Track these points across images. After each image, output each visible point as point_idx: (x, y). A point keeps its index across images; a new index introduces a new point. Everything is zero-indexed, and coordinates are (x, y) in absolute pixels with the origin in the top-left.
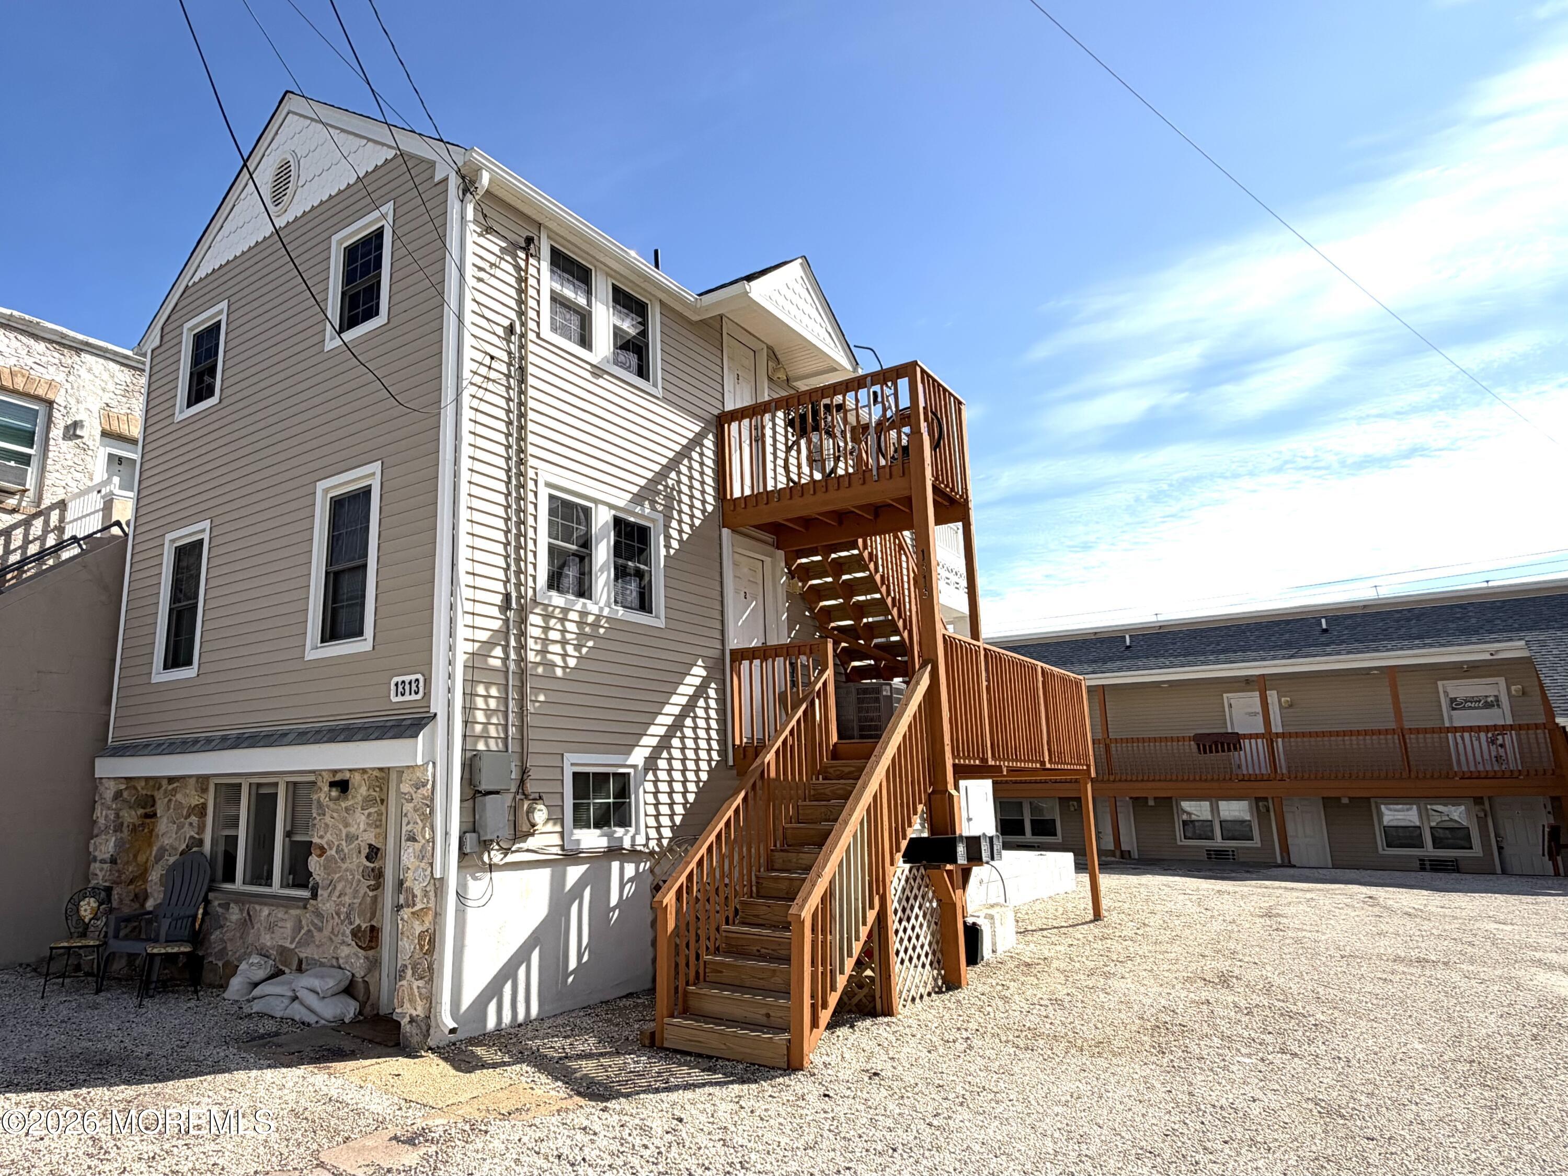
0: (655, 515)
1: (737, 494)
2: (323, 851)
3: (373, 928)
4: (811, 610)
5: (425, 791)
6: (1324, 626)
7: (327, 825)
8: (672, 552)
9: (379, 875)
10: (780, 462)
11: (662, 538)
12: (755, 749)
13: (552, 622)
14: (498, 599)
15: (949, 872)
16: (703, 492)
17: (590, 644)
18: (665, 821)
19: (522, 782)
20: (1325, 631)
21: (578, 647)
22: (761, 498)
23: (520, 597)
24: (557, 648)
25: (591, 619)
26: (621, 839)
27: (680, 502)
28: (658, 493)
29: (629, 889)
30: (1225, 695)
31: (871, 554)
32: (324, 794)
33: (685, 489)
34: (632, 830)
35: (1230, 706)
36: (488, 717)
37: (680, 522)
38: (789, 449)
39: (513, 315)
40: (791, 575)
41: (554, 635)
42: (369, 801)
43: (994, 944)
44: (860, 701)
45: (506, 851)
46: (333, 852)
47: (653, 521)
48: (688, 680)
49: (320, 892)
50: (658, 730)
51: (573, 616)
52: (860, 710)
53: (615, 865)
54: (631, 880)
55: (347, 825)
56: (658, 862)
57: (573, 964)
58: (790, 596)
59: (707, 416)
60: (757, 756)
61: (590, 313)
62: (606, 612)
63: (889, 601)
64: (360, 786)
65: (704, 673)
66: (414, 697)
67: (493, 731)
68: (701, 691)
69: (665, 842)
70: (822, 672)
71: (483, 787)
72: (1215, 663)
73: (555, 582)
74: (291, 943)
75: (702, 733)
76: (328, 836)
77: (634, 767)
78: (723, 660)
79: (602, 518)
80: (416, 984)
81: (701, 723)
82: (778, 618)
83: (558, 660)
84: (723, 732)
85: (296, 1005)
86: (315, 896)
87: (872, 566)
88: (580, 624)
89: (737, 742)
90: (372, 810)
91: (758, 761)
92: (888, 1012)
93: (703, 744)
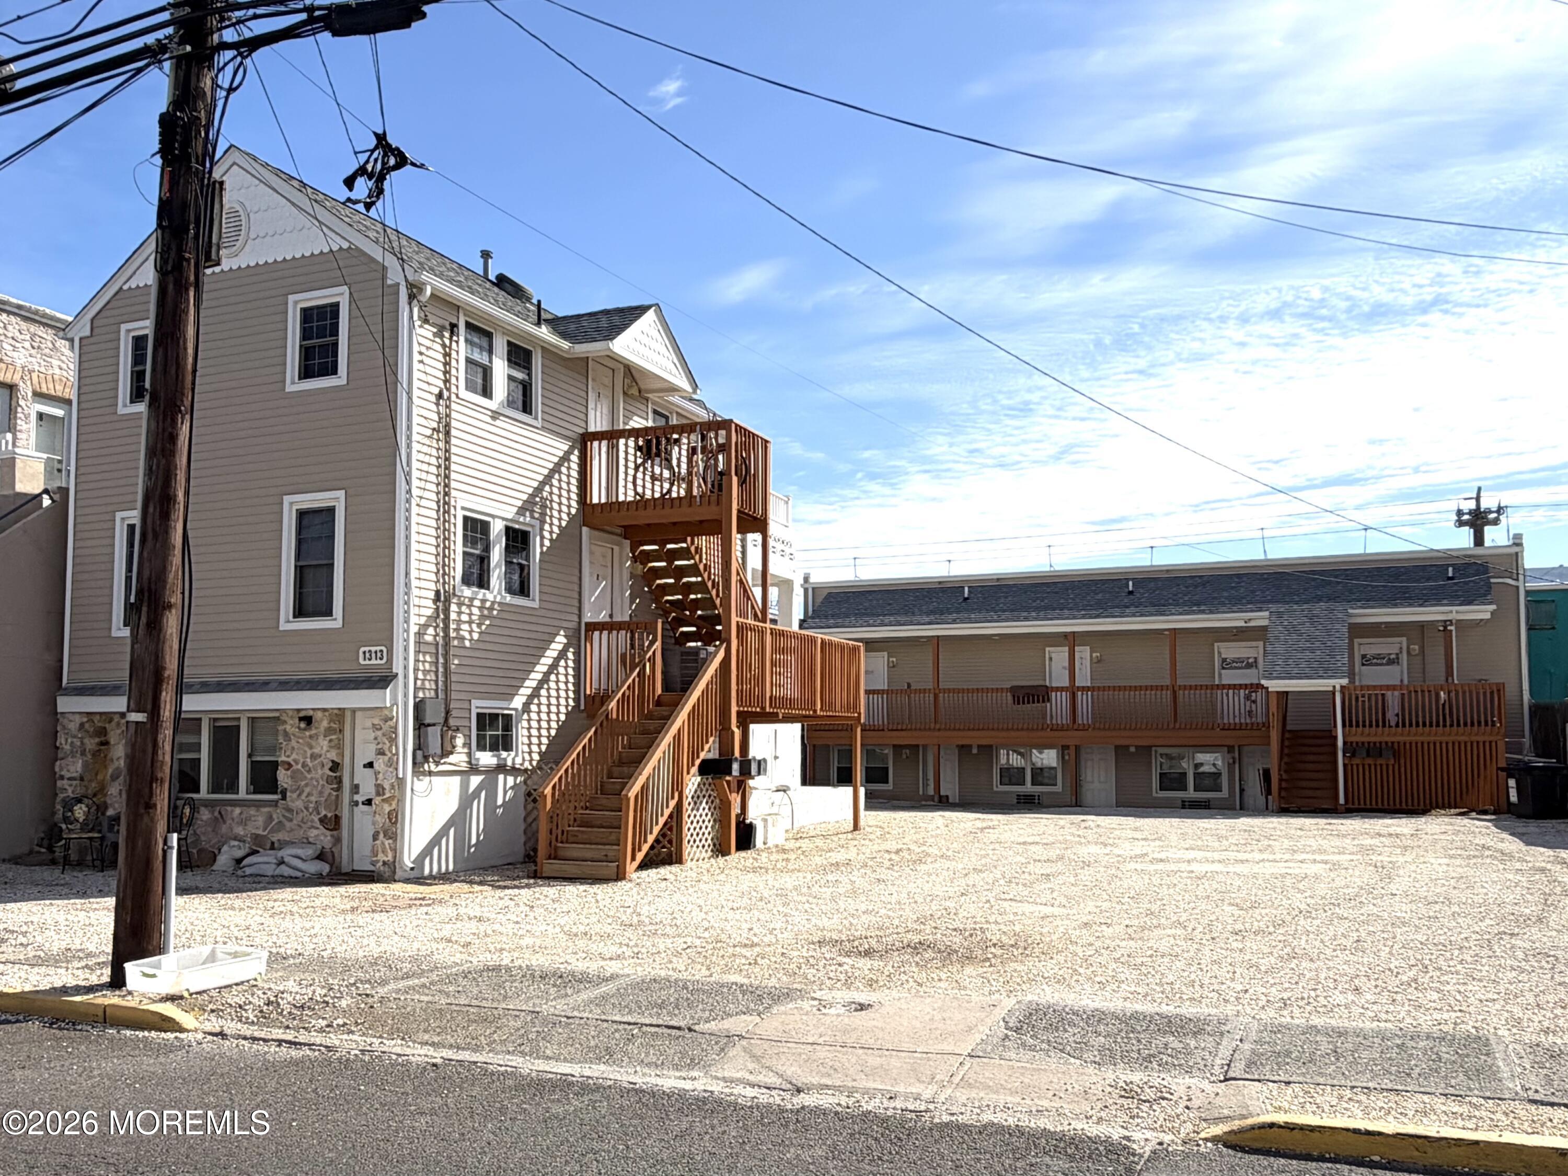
0: (534, 522)
1: (595, 500)
2: (289, 766)
3: (336, 816)
4: (650, 587)
5: (392, 723)
6: (1131, 588)
7: (293, 748)
8: (545, 549)
9: (339, 781)
10: (630, 478)
11: (538, 539)
12: (602, 698)
13: (464, 608)
14: (432, 595)
15: (728, 782)
16: (569, 499)
17: (487, 622)
18: (535, 748)
19: (446, 720)
20: (1131, 593)
21: (479, 625)
22: (613, 507)
23: (445, 591)
24: (465, 627)
25: (488, 604)
26: (505, 759)
27: (551, 509)
28: (536, 504)
29: (510, 794)
30: (1047, 649)
31: (697, 548)
32: (291, 726)
33: (555, 498)
34: (513, 754)
35: (1051, 659)
36: (425, 675)
37: (551, 524)
38: (637, 468)
39: (441, 385)
40: (635, 559)
41: (465, 618)
42: (329, 731)
43: (766, 838)
44: (683, 661)
45: (437, 764)
46: (299, 766)
47: (533, 526)
48: (553, 646)
49: (288, 794)
50: (531, 683)
51: (477, 603)
52: (682, 668)
53: (501, 777)
54: (512, 788)
55: (311, 747)
56: (529, 777)
57: (474, 841)
58: (632, 576)
59: (575, 436)
60: (602, 704)
61: (491, 368)
62: (498, 599)
63: (710, 584)
64: (322, 720)
65: (565, 641)
66: (379, 662)
67: (427, 685)
68: (562, 654)
69: (534, 763)
70: (652, 643)
71: (427, 721)
72: (1036, 619)
73: (466, 581)
74: (265, 830)
75: (562, 686)
76: (294, 756)
77: (516, 710)
78: (579, 630)
79: (497, 528)
80: (387, 842)
81: (562, 678)
82: (623, 594)
83: (467, 635)
84: (577, 685)
85: (283, 867)
86: (284, 798)
87: (697, 557)
88: (481, 608)
89: (588, 692)
90: (333, 737)
91: (604, 708)
92: (680, 861)
93: (563, 694)
